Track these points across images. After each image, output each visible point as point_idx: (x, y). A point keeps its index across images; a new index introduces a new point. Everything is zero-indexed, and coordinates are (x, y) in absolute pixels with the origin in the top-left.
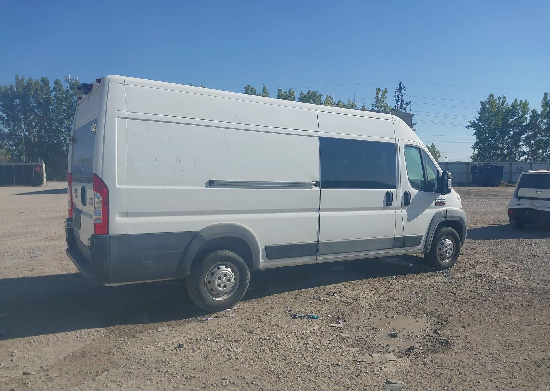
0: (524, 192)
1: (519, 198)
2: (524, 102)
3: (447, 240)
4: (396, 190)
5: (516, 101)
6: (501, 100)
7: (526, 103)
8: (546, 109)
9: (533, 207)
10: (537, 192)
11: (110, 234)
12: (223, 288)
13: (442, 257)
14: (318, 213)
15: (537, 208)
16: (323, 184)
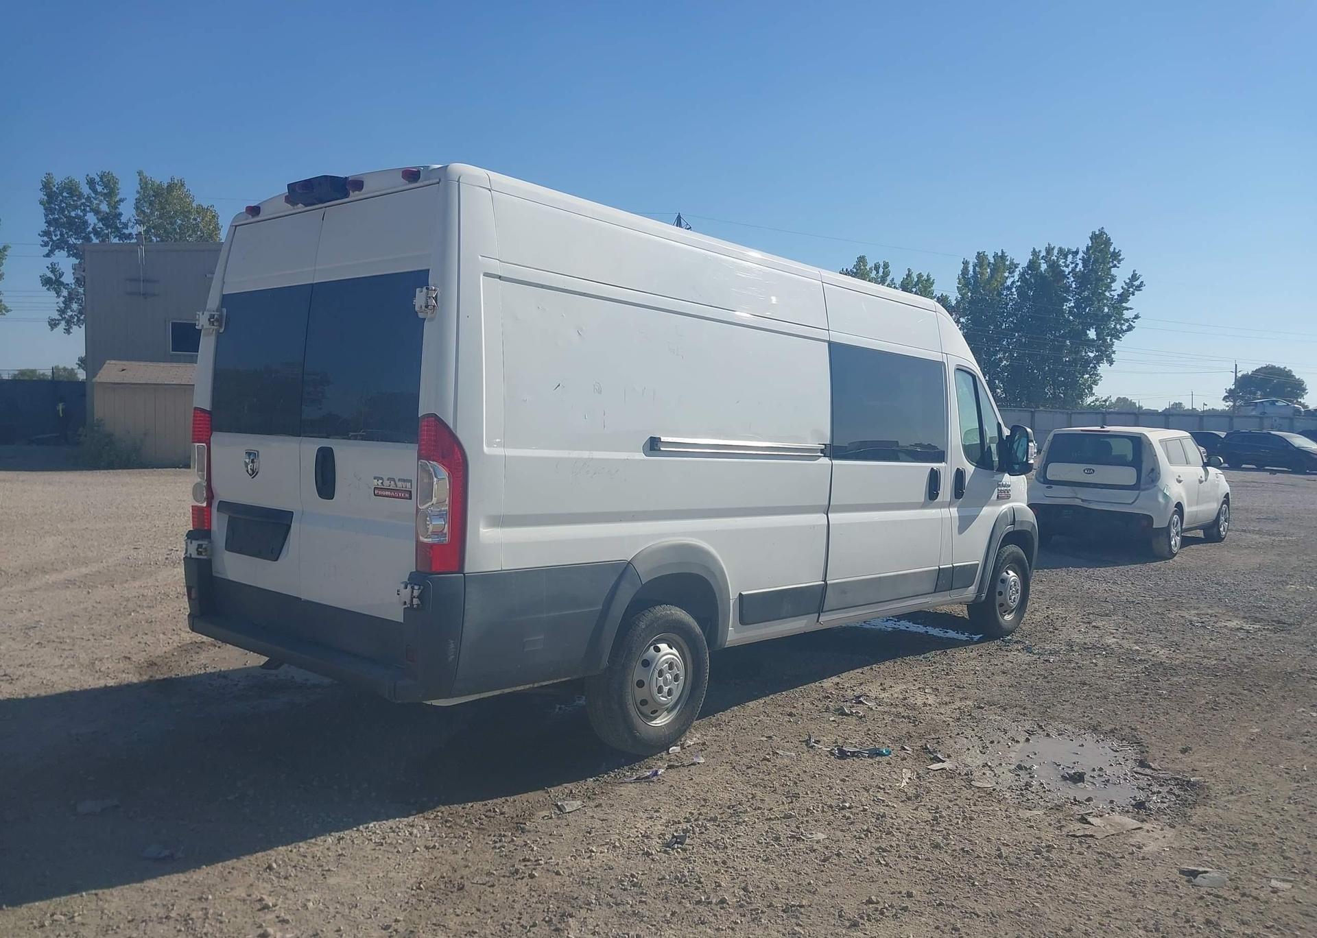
0: (1057, 471)
1: (1050, 483)
2: (925, 277)
3: (1010, 572)
4: (943, 464)
5: (909, 275)
6: (881, 270)
7: (928, 279)
8: (966, 294)
9: (1078, 502)
10: (1086, 471)
11: (467, 570)
12: (666, 698)
13: (1003, 609)
14: (826, 516)
15: (1085, 505)
16: (834, 451)
